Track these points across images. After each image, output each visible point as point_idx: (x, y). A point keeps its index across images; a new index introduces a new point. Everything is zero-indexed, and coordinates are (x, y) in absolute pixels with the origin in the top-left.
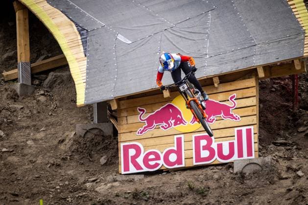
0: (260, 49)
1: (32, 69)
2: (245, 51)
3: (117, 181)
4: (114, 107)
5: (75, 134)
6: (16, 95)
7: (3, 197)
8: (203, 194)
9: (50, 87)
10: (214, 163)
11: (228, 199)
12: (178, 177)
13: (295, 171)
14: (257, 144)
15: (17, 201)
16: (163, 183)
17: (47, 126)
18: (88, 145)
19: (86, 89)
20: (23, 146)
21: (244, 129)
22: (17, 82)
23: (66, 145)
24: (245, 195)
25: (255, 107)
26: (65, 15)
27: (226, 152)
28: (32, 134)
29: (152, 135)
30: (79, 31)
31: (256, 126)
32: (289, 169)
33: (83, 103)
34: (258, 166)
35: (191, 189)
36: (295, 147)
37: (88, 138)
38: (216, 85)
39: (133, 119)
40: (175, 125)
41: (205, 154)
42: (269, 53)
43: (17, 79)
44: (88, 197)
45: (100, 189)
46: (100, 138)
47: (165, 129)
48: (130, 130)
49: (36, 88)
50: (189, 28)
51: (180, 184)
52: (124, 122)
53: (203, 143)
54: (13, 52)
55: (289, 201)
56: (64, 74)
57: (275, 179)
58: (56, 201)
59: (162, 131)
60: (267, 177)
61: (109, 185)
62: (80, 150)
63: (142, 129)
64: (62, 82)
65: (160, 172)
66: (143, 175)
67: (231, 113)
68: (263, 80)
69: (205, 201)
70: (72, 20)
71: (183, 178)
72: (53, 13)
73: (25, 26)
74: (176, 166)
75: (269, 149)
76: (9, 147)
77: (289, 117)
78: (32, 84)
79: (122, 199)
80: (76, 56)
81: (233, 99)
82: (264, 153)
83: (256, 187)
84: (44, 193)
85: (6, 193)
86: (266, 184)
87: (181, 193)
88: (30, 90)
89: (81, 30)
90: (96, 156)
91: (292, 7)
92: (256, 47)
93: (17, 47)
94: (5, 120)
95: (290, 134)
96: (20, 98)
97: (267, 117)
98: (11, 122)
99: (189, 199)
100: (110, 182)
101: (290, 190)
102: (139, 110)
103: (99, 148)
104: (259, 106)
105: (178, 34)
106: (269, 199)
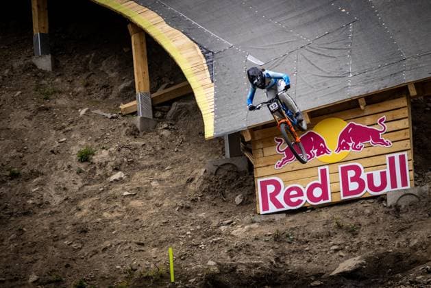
0: (410, 64)
1: (153, 100)
2: (393, 67)
3: (255, 222)
4: (248, 138)
5: (205, 171)
6: (137, 130)
7: (127, 247)
8: (353, 232)
9: (174, 120)
10: (364, 196)
11: (383, 236)
12: (325, 215)
14: (412, 172)
15: (143, 251)
16: (308, 222)
17: (173, 164)
18: (220, 183)
19: (215, 119)
20: (146, 188)
21: (397, 156)
22: (137, 115)
23: (195, 184)
24: (402, 230)
25: (407, 130)
26: (188, 36)
27: (377, 183)
28: (156, 174)
29: (293, 168)
30: (204, 54)
31: (410, 151)
33: (212, 135)
34: (414, 197)
35: (339, 227)
37: (220, 175)
38: (362, 107)
39: (271, 151)
40: (317, 156)
41: (353, 186)
42: (419, 67)
43: (136, 112)
44: (223, 242)
45: (236, 233)
46: (234, 175)
48: (268, 164)
49: (158, 122)
50: (328, 44)
51: (328, 222)
52: (260, 154)
53: (351, 174)
54: (130, 82)
56: (189, 104)
58: (187, 249)
60: (426, 209)
61: (246, 227)
62: (211, 189)
63: (281, 162)
64: (188, 113)
65: (304, 209)
66: (284, 215)
67: (381, 138)
68: (416, 99)
69: (357, 240)
70: (195, 42)
71: (330, 216)
72: (173, 35)
73: (143, 51)
74: (322, 202)
75: (426, 177)
76: (131, 190)
78: (154, 117)
79: (261, 242)
80: (202, 82)
81: (382, 123)
82: (421, 182)
83: (413, 221)
84: (173, 241)
85: (130, 242)
86: (425, 217)
87: (329, 232)
88: (152, 124)
89: (206, 53)
90: (229, 195)
92: (406, 62)
93: (134, 76)
94: (125, 160)
96: (141, 134)
97: (422, 141)
98: (132, 162)
99: (338, 240)
100: (247, 224)
102: (277, 140)
103: (233, 186)
104: (413, 129)
105: (316, 51)
106: (429, 234)
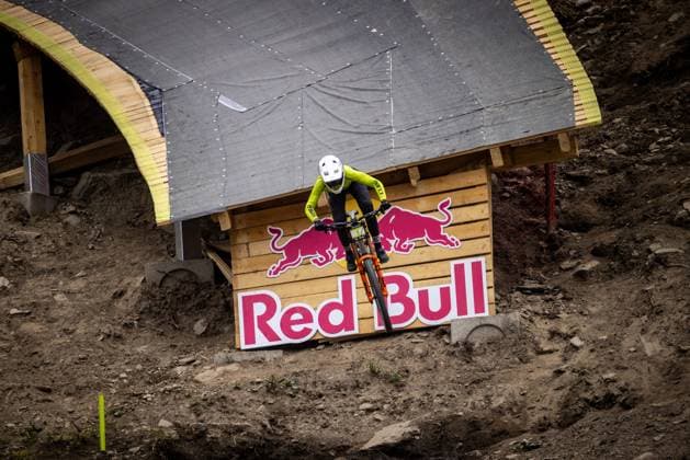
0: (492, 117)
1: (50, 166)
2: (461, 120)
3: (233, 362)
4: (226, 225)
5: (144, 281)
6: (25, 213)
7: (23, 394)
8: (397, 382)
9: (85, 200)
10: (413, 326)
11: (445, 391)
12: (348, 354)
13: (565, 339)
14: (491, 291)
15: (50, 401)
16: (322, 365)
17: (87, 268)
18: (169, 301)
19: (170, 194)
20: (48, 304)
21: (468, 263)
22: (23, 190)
23: (127, 300)
24: (477, 382)
25: (487, 222)
26: (117, 64)
27: (435, 305)
28: (61, 283)
29: (296, 276)
30: (146, 92)
31: (488, 256)
32: (554, 334)
33: (168, 219)
34: (496, 331)
35: (374, 373)
36: (560, 295)
37: (168, 287)
38: (414, 182)
39: (261, 248)
40: (338, 258)
41: (395, 309)
42: (508, 122)
43: (23, 185)
44: (183, 391)
45: (203, 378)
46: (191, 288)
47: (320, 264)
48: (255, 269)
49: (59, 202)
50: (351, 81)
51: (353, 366)
52: (244, 253)
53: (392, 289)
54: (10, 138)
55: (561, 393)
56: (110, 175)
57: (530, 353)
58: (123, 401)
59: (315, 270)
60: (514, 350)
61: (218, 369)
62: (155, 309)
63: (277, 266)
64: (107, 189)
65: (312, 344)
66: (280, 353)
67: (442, 233)
69: (403, 396)
70: (129, 73)
71: (356, 356)
72: (92, 60)
73: (36, 88)
75: (513, 300)
76: (22, 306)
77: (541, 243)
78: (52, 194)
79: (246, 394)
80: (145, 136)
81: (445, 209)
82: (505, 307)
83: (494, 369)
84: (98, 387)
85: (28, 387)
86: (512, 363)
87: (357, 381)
88: (49, 205)
89: (149, 90)
90: (185, 320)
91: (542, 40)
92: (484, 113)
93: (20, 127)
94: (9, 258)
95: (545, 273)
96: (32, 220)
98: (21, 262)
99: (372, 394)
100: (220, 365)
101: (559, 372)
102: (271, 230)
103: (190, 305)
106: (522, 390)
